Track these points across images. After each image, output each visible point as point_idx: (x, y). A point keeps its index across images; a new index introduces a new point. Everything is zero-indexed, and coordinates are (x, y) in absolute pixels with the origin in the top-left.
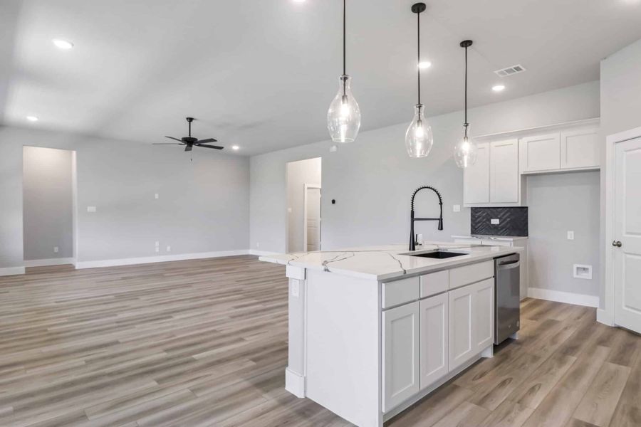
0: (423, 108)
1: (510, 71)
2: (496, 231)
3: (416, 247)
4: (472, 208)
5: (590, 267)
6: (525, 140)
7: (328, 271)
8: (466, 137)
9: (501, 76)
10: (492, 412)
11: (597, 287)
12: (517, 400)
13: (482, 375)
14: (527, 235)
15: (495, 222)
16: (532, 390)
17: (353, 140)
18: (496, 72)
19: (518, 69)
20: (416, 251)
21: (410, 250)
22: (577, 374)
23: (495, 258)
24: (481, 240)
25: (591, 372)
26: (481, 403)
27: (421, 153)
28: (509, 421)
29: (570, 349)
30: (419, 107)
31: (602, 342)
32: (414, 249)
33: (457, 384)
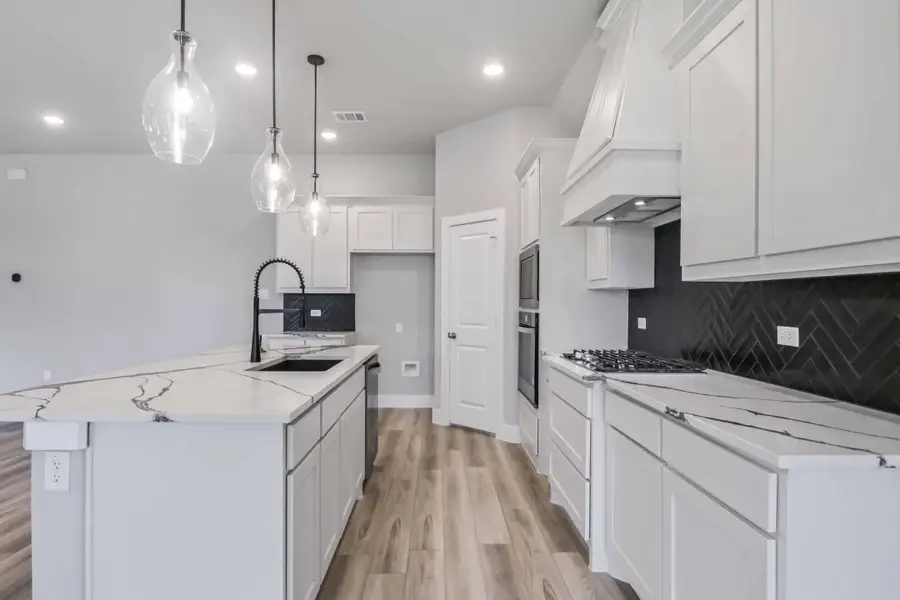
0: (280, 135)
1: (350, 117)
2: (317, 326)
3: (262, 355)
4: (285, 295)
5: (417, 363)
6: (357, 209)
7: (165, 419)
8: (315, 193)
9: (337, 120)
10: (406, 574)
11: (431, 384)
12: (421, 547)
13: (366, 528)
14: (354, 330)
15: (316, 313)
16: (427, 525)
17: (201, 161)
18: (335, 113)
19: (360, 117)
20: (263, 362)
21: (252, 361)
22: (452, 490)
23: (365, 364)
24: (305, 338)
25: (462, 482)
26: (387, 568)
27: (276, 204)
28: (429, 578)
29: (429, 463)
30: (276, 133)
31: (451, 445)
32: (258, 360)
33: (346, 553)
